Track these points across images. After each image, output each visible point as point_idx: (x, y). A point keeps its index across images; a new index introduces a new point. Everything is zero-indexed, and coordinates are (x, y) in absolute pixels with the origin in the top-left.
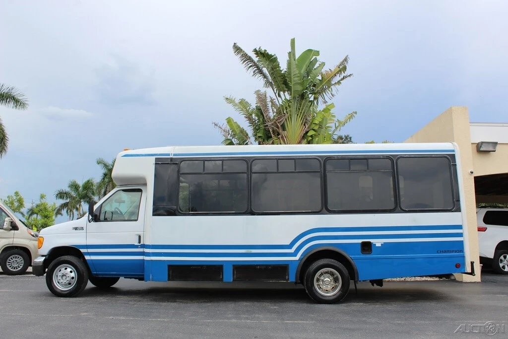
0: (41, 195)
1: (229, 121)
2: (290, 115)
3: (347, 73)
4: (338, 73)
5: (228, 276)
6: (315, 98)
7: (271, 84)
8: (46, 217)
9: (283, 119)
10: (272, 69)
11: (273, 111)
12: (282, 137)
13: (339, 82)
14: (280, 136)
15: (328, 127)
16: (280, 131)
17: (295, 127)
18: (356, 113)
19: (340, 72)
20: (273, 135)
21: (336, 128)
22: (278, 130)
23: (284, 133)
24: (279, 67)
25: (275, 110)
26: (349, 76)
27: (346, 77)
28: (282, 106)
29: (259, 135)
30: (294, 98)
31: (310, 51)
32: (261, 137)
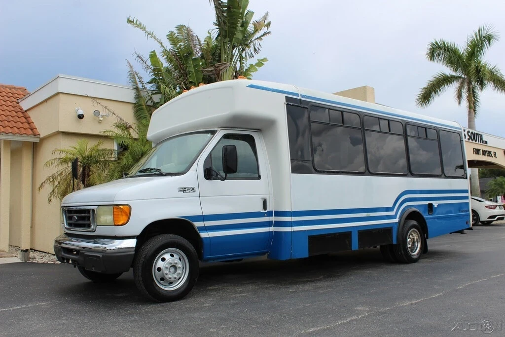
5: (355, 245)
27: (266, 34)
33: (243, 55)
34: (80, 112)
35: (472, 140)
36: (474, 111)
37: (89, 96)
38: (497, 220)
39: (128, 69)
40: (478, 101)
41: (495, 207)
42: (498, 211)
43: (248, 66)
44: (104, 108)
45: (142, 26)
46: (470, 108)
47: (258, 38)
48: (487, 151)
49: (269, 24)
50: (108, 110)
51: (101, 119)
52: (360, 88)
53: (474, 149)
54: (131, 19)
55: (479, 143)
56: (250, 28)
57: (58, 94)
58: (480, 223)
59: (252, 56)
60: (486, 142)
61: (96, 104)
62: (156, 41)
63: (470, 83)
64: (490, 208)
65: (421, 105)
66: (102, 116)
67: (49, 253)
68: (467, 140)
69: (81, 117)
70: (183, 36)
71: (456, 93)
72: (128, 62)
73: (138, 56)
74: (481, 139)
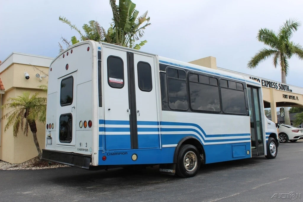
27: (147, 25)
33: (132, 38)
34: (27, 75)
35: (282, 89)
36: (285, 72)
37: (32, 65)
38: (299, 139)
39: (59, 48)
40: (288, 66)
41: (298, 131)
42: (299, 134)
43: (135, 45)
44: (41, 72)
45: (68, 22)
46: (282, 70)
47: (142, 28)
48: (292, 96)
49: (149, 19)
50: (44, 73)
51: (41, 79)
52: (207, 58)
53: (283, 95)
54: (61, 18)
55: (287, 91)
56: (136, 22)
57: (13, 64)
58: (289, 141)
59: (138, 39)
60: (291, 91)
61: (36, 70)
62: (76, 30)
63: (282, 54)
64: (295, 132)
65: (250, 67)
66: (42, 77)
67: (8, 163)
68: (279, 90)
69: (27, 78)
70: (93, 27)
71: (273, 60)
72: (60, 44)
73: (64, 40)
74: (288, 89)
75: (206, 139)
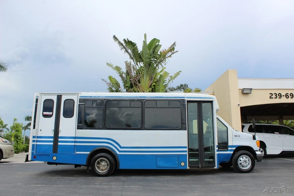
0: (14, 119)
1: (110, 78)
2: (143, 75)
3: (175, 51)
4: (169, 51)
6: (156, 66)
7: (132, 58)
8: (17, 131)
9: (139, 77)
10: (133, 50)
11: (134, 73)
12: (139, 87)
13: (170, 56)
14: (137, 86)
15: (165, 80)
16: (137, 83)
17: (145, 81)
18: (181, 72)
19: (171, 50)
20: (134, 86)
21: (169, 81)
22: (136, 83)
23: (139, 85)
24: (137, 49)
25: (135, 72)
26: (176, 52)
28: (138, 70)
29: (127, 85)
30: (145, 65)
31: (155, 39)
32: (128, 86)
75: (120, 150)
